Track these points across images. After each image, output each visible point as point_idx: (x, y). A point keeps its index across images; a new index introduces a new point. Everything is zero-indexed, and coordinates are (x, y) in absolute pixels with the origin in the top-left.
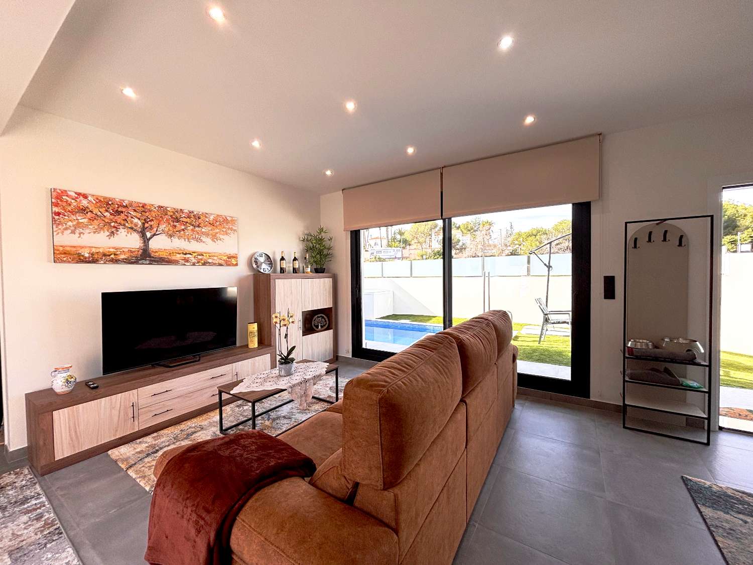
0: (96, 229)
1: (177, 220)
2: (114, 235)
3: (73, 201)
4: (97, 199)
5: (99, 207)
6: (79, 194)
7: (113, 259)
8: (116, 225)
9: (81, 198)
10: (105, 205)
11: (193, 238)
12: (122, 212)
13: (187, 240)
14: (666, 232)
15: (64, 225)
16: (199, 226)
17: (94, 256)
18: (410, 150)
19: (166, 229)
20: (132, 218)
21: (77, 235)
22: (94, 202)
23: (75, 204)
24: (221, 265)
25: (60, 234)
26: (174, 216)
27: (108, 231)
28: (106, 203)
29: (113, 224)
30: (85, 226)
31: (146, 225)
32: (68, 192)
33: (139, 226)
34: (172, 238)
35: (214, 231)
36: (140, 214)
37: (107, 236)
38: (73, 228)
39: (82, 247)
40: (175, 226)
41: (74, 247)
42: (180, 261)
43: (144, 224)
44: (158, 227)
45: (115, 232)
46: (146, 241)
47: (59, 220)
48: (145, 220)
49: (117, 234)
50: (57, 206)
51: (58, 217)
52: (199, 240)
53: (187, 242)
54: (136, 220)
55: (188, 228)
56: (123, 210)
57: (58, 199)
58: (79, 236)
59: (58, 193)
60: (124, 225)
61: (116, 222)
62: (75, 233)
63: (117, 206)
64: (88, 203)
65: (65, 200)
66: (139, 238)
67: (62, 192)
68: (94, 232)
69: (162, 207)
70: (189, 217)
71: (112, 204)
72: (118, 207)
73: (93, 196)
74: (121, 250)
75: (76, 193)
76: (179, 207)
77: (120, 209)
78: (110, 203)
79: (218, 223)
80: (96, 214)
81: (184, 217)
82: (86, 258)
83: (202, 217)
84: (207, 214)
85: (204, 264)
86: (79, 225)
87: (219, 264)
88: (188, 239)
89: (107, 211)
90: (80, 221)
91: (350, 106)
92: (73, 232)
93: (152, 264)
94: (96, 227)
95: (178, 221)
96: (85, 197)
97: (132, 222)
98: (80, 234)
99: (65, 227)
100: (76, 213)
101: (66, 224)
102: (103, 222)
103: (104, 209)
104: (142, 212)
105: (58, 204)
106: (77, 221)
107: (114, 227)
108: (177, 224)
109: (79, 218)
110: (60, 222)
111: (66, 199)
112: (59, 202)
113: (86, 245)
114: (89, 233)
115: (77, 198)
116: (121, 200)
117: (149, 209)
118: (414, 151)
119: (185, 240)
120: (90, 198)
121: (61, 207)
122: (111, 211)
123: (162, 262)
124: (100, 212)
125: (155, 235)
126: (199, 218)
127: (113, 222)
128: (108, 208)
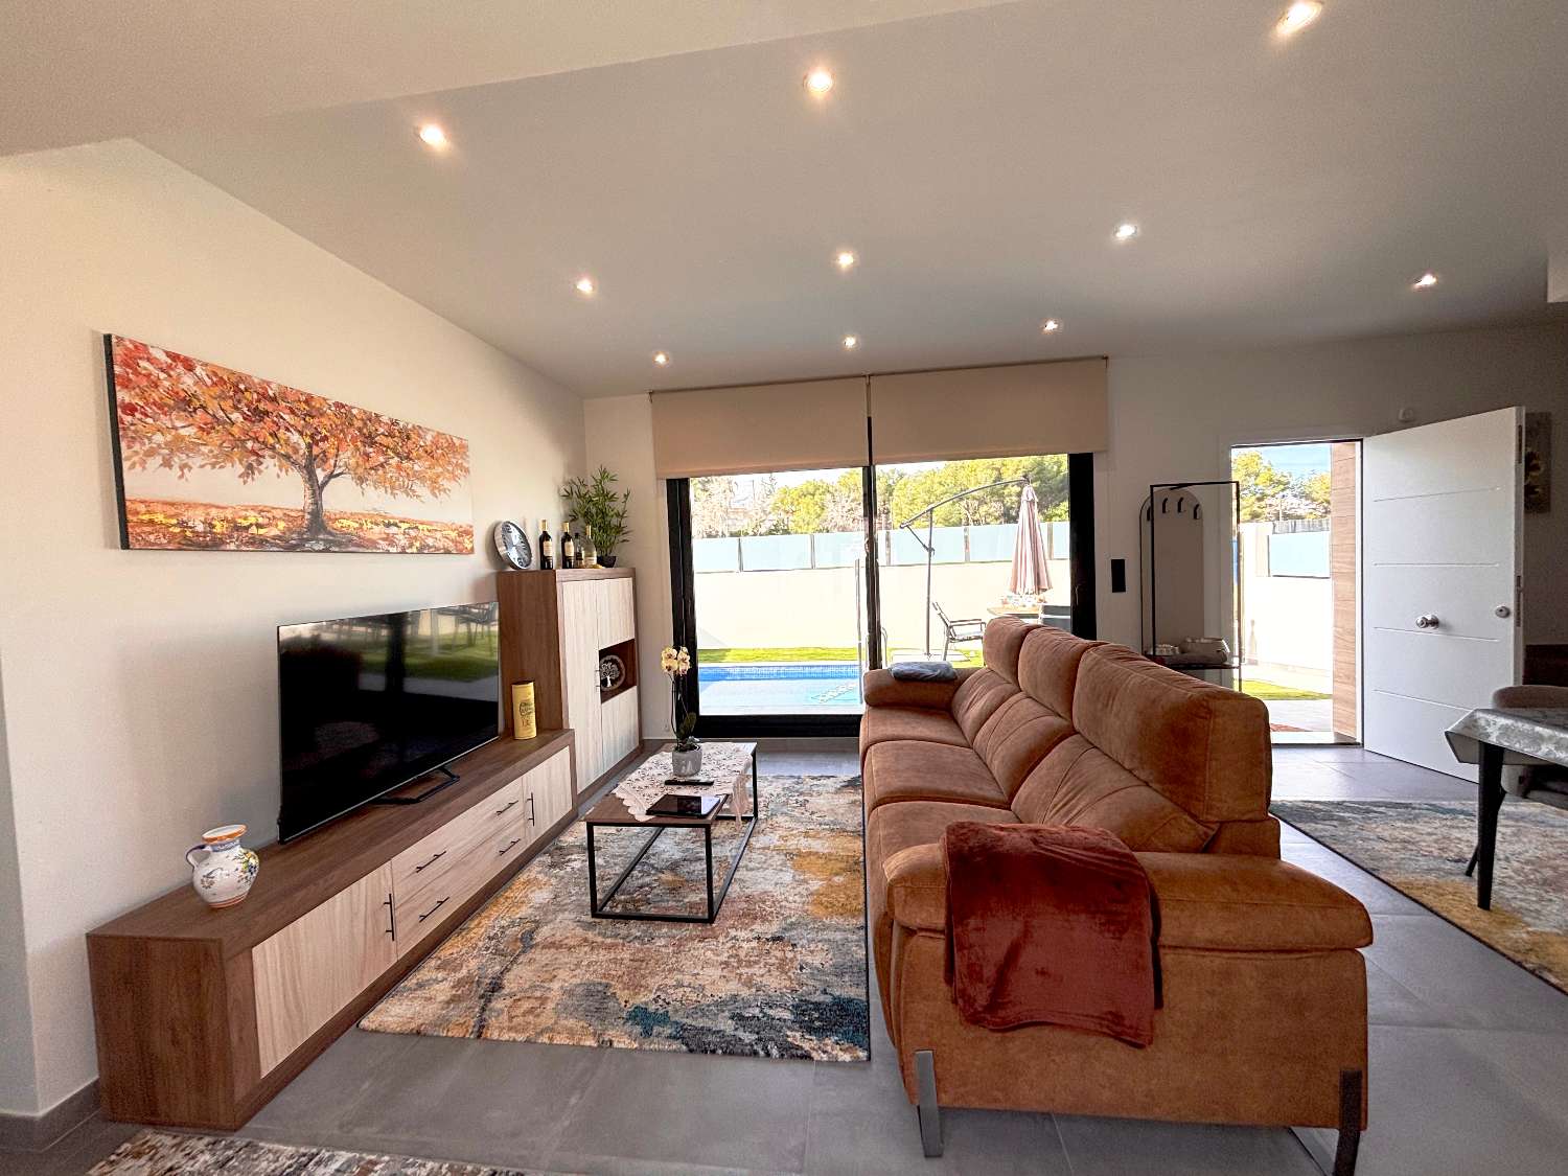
0: (216, 457)
1: (370, 440)
2: (253, 473)
3: (163, 376)
4: (216, 374)
5: (220, 397)
6: (175, 357)
7: (253, 537)
8: (257, 446)
9: (180, 369)
10: (231, 393)
11: (400, 487)
12: (267, 413)
13: (389, 491)
14: (1182, 499)
15: (146, 441)
16: (408, 458)
17: (214, 530)
18: (850, 342)
19: (352, 461)
20: (287, 429)
21: (176, 471)
22: (209, 382)
23: (167, 384)
24: (448, 552)
25: (138, 468)
26: (365, 430)
27: (241, 463)
28: (233, 386)
29: (249, 444)
30: (192, 448)
31: (316, 451)
32: (151, 350)
33: (301, 452)
34: (364, 485)
35: (434, 471)
36: (302, 422)
37: (240, 476)
38: (167, 451)
39: (190, 506)
40: (367, 455)
41: (172, 504)
42: (380, 541)
43: (309, 446)
44: (337, 456)
45: (255, 464)
46: (317, 489)
47: (132, 428)
48: (312, 437)
49: (260, 472)
50: (127, 387)
51: (129, 418)
52: (409, 491)
53: (389, 495)
54: (295, 437)
55: (391, 461)
56: (269, 407)
57: (128, 366)
58: (180, 473)
59: (127, 349)
60: (273, 448)
61: (256, 439)
62: (170, 467)
63: (255, 396)
64: (196, 384)
65: (144, 372)
66: (303, 483)
67: (136, 347)
68: (213, 466)
69: (343, 406)
70: (391, 435)
71: (246, 390)
72: (259, 401)
73: (206, 365)
74: (269, 515)
75: (168, 354)
76: (374, 409)
77: (262, 406)
78: (242, 387)
79: (439, 451)
80: (214, 416)
81: (383, 434)
82: (197, 534)
83: (413, 435)
84: (420, 427)
85: (420, 551)
86: (177, 445)
87: (444, 548)
88: (393, 488)
89: (236, 408)
90: (183, 432)
91: (846, 260)
92: (167, 463)
93: (329, 551)
94: (216, 452)
95: (372, 444)
96: (189, 366)
97: (287, 441)
98: (182, 468)
99: (147, 446)
100: (172, 408)
101: (150, 439)
102: (231, 438)
103: (230, 402)
104: (305, 415)
105: (130, 380)
106: (173, 432)
107: (254, 452)
108: (371, 450)
109: (178, 424)
110: (136, 432)
111: (145, 369)
112: (131, 376)
113: (196, 501)
114: (202, 466)
115: (170, 366)
116: (264, 381)
117: (319, 409)
118: (857, 342)
119: (386, 492)
120: (198, 370)
121: (137, 390)
122: (245, 409)
123: (347, 546)
124: (223, 410)
125: (331, 476)
126: (408, 438)
127: (251, 438)
128: (239, 401)
